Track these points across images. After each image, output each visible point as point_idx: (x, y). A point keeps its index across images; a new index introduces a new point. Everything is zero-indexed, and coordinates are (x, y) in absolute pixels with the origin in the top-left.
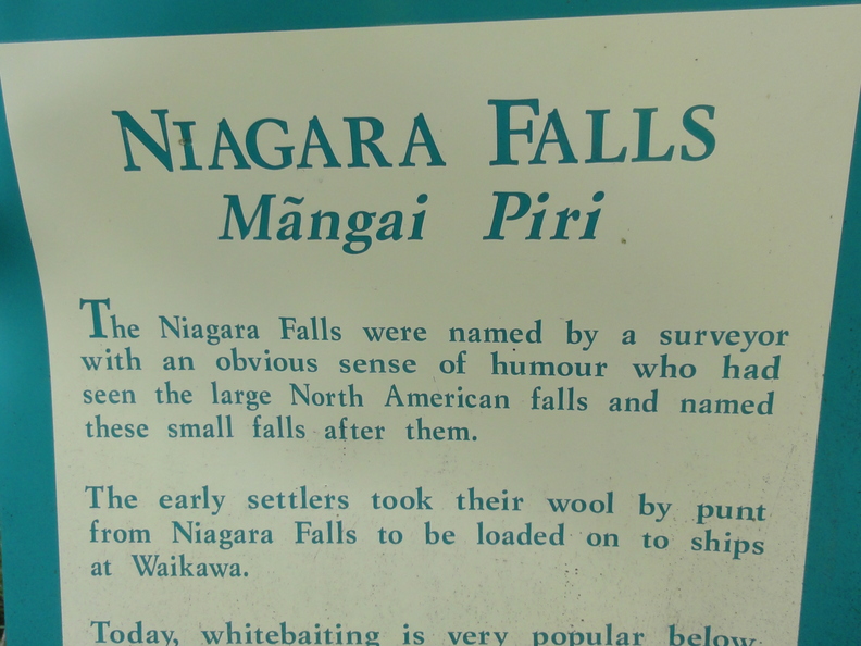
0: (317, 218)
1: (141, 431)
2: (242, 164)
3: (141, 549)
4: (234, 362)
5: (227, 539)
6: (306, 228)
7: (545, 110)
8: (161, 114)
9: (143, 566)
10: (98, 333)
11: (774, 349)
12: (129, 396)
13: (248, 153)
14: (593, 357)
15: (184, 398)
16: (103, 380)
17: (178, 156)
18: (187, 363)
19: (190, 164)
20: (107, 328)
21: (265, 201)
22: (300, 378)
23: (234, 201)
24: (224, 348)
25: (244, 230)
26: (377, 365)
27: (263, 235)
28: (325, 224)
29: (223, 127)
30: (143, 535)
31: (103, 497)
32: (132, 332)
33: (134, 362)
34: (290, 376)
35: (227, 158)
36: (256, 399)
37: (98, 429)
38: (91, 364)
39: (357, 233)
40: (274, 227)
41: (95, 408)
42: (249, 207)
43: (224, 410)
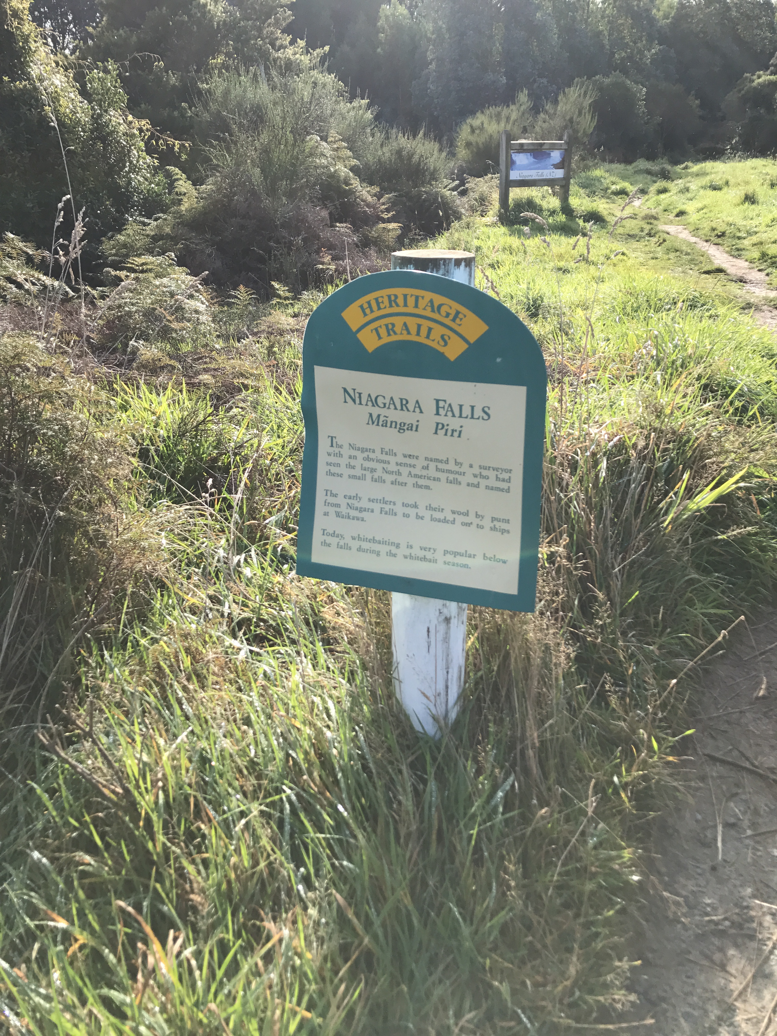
0: (392, 422)
1: (341, 475)
2: (373, 406)
3: (338, 509)
4: (368, 459)
5: (361, 510)
6: (389, 425)
7: (448, 403)
8: (354, 390)
9: (338, 514)
10: (332, 446)
11: (508, 474)
12: (338, 465)
13: (375, 403)
14: (462, 470)
15: (353, 467)
16: (332, 459)
17: (357, 401)
18: (355, 457)
19: (360, 404)
20: (334, 445)
21: (379, 416)
22: (385, 466)
23: (371, 415)
24: (365, 455)
25: (373, 423)
26: (405, 465)
27: (378, 425)
28: (393, 424)
29: (369, 395)
30: (338, 506)
31: (329, 493)
32: (341, 447)
33: (341, 455)
34: (383, 465)
35: (370, 403)
36: (373, 470)
37: (329, 473)
38: (329, 454)
39: (402, 428)
40: (380, 423)
41: (329, 467)
42: (375, 417)
43: (364, 472)
